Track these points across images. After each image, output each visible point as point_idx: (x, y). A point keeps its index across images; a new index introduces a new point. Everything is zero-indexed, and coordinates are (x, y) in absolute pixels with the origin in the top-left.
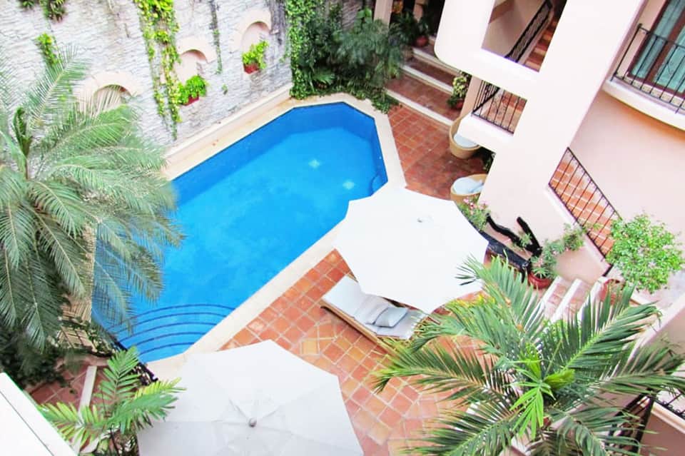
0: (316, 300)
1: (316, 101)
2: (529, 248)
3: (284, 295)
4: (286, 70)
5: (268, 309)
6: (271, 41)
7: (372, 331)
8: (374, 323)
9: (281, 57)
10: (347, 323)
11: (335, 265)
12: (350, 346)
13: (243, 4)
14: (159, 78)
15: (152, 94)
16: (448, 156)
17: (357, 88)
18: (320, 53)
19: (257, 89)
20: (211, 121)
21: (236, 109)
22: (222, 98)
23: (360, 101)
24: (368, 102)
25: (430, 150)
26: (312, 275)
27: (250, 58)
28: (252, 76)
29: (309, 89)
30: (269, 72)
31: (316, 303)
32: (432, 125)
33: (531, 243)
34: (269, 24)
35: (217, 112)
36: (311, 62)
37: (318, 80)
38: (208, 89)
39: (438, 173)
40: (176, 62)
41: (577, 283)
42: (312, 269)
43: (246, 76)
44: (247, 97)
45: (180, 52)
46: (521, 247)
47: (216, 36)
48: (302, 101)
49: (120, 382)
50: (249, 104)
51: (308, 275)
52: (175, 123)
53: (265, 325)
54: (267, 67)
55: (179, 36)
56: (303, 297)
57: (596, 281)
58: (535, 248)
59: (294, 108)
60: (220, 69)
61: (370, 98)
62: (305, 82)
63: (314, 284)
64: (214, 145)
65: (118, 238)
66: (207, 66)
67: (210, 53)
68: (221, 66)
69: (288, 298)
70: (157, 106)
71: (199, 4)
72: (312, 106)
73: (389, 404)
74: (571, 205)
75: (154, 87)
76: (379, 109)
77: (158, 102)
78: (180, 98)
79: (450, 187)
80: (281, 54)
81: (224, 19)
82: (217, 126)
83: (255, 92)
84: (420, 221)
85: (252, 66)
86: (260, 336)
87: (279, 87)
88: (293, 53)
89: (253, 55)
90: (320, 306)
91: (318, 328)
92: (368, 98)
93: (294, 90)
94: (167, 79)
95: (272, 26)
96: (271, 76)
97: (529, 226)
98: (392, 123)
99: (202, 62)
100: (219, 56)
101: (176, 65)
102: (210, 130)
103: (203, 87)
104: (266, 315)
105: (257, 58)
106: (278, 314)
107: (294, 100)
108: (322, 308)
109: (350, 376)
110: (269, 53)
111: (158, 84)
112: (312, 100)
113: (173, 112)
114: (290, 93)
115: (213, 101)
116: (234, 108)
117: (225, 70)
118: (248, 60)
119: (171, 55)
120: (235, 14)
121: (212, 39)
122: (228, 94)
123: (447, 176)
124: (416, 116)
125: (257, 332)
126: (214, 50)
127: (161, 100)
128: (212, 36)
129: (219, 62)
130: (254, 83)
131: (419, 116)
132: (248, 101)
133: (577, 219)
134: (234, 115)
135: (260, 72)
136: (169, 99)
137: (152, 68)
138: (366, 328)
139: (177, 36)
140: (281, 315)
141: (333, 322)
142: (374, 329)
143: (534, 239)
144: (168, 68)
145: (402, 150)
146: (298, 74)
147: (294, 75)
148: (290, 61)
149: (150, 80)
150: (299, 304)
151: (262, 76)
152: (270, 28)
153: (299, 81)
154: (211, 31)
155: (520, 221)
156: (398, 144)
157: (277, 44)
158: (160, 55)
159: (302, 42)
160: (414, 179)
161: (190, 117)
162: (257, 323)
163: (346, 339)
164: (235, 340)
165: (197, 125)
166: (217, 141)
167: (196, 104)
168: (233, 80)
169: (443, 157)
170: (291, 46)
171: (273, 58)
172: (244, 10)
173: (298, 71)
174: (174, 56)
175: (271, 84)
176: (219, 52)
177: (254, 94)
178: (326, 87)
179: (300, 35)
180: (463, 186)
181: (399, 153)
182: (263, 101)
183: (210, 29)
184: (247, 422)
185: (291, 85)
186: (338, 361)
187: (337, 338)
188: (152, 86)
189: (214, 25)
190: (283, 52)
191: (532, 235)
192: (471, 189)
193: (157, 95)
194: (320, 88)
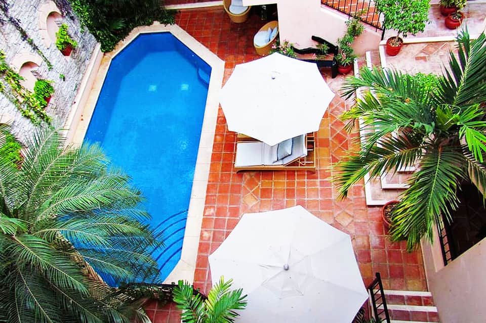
0: (230, 171)
1: (123, 45)
2: (329, 52)
3: (209, 182)
4: (89, 36)
5: (207, 196)
6: (66, 22)
7: (280, 165)
8: (278, 160)
9: (80, 29)
10: (260, 171)
11: (224, 142)
12: (272, 183)
13: (32, 7)
14: (18, 100)
15: (20, 115)
16: (234, 26)
17: (142, 19)
18: (105, 9)
19: (81, 63)
20: (69, 105)
21: (78, 86)
22: (65, 84)
23: (151, 26)
24: (156, 23)
25: (221, 29)
26: (215, 158)
27: (62, 44)
28: (72, 55)
29: (112, 41)
30: (80, 46)
31: (232, 172)
32: (209, 12)
33: (329, 48)
34: (58, 11)
35: (68, 96)
36: (103, 19)
37: (115, 30)
38: (53, 85)
39: (237, 40)
40: (19, 81)
41: (368, 54)
42: (212, 154)
43: (68, 58)
44: (79, 73)
45: (17, 71)
46: (324, 54)
47: (31, 43)
48: (114, 51)
49: (193, 306)
50: (83, 77)
51: (213, 159)
52: (49, 124)
53: (214, 207)
54: (77, 42)
55: (8, 60)
56: (222, 174)
57: (379, 46)
58: (333, 49)
59: (112, 59)
60: (49, 65)
61: (156, 19)
62: (107, 37)
63: (221, 162)
64: (82, 120)
65: (124, 225)
66: (40, 68)
67: (36, 58)
68: (48, 62)
69: (213, 181)
70: (30, 120)
71: (4, 27)
72: (123, 50)
73: (320, 198)
74: (342, 8)
75: (19, 109)
76: (168, 23)
77: (28, 117)
78: (41, 104)
79: (253, 45)
80: (79, 27)
81: (27, 27)
82: (75, 106)
83: (81, 66)
84: (274, 79)
85: (67, 49)
86: (216, 216)
87: (93, 52)
88: (86, 21)
89: (62, 41)
90: (236, 173)
91: (246, 186)
92: (155, 20)
93: (103, 47)
94: (23, 97)
95: (61, 11)
96: (83, 47)
97: (322, 38)
98: (183, 28)
99: (35, 69)
100: (44, 56)
101: (22, 83)
102: (73, 112)
103: (48, 86)
104: (209, 201)
105: (66, 41)
106: (216, 196)
107: (108, 55)
108: (237, 173)
109: (286, 199)
110: (72, 33)
111: (19, 104)
112: (119, 46)
113: (42, 117)
114: (102, 51)
115: (61, 91)
116: (76, 87)
117: (53, 63)
118: (61, 46)
119: (14, 78)
120: (32, 18)
121: (30, 48)
122: (67, 79)
123: (244, 39)
124: (194, 12)
125: (212, 215)
126: (37, 54)
127: (30, 114)
128: (28, 45)
129: (46, 60)
130: (76, 60)
131: (196, 11)
132: (81, 75)
133: (350, 15)
134: (79, 91)
135: (74, 49)
136: (33, 110)
137: (8, 97)
138: (275, 165)
139: (7, 61)
140: (217, 194)
141: (251, 176)
142: (280, 163)
143: (329, 45)
144: (18, 89)
145: (203, 41)
146: (99, 34)
147: (96, 36)
148: (87, 29)
149: (12, 106)
150: (222, 181)
151: (78, 52)
152: (61, 13)
153: (103, 38)
154: (26, 41)
155: (314, 38)
156: (198, 39)
157: (72, 21)
158: (6, 83)
159: (86, 9)
160: (226, 55)
161: (55, 113)
162: (208, 209)
163: (267, 181)
164: (203, 229)
165: (63, 114)
166: (82, 116)
167: (52, 101)
168: (63, 67)
169: (232, 29)
170: (81, 17)
171: (76, 33)
172: (35, 11)
173: (98, 32)
174: (16, 78)
175: (86, 52)
176: (41, 54)
177: (81, 68)
178: (122, 31)
179: (82, 5)
180: (261, 39)
181: (203, 44)
182: (90, 69)
183: (23, 40)
184: (283, 269)
185: (99, 45)
186: (272, 196)
187: (261, 184)
188: (16, 110)
189: (24, 36)
190: (79, 24)
191: (327, 43)
192: (268, 38)
193: (24, 112)
194: (119, 34)
